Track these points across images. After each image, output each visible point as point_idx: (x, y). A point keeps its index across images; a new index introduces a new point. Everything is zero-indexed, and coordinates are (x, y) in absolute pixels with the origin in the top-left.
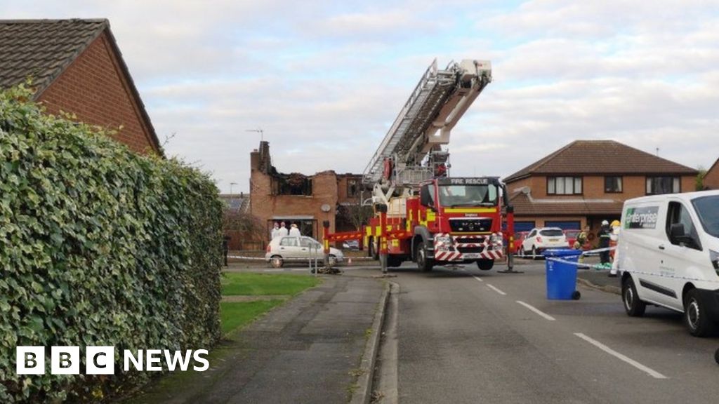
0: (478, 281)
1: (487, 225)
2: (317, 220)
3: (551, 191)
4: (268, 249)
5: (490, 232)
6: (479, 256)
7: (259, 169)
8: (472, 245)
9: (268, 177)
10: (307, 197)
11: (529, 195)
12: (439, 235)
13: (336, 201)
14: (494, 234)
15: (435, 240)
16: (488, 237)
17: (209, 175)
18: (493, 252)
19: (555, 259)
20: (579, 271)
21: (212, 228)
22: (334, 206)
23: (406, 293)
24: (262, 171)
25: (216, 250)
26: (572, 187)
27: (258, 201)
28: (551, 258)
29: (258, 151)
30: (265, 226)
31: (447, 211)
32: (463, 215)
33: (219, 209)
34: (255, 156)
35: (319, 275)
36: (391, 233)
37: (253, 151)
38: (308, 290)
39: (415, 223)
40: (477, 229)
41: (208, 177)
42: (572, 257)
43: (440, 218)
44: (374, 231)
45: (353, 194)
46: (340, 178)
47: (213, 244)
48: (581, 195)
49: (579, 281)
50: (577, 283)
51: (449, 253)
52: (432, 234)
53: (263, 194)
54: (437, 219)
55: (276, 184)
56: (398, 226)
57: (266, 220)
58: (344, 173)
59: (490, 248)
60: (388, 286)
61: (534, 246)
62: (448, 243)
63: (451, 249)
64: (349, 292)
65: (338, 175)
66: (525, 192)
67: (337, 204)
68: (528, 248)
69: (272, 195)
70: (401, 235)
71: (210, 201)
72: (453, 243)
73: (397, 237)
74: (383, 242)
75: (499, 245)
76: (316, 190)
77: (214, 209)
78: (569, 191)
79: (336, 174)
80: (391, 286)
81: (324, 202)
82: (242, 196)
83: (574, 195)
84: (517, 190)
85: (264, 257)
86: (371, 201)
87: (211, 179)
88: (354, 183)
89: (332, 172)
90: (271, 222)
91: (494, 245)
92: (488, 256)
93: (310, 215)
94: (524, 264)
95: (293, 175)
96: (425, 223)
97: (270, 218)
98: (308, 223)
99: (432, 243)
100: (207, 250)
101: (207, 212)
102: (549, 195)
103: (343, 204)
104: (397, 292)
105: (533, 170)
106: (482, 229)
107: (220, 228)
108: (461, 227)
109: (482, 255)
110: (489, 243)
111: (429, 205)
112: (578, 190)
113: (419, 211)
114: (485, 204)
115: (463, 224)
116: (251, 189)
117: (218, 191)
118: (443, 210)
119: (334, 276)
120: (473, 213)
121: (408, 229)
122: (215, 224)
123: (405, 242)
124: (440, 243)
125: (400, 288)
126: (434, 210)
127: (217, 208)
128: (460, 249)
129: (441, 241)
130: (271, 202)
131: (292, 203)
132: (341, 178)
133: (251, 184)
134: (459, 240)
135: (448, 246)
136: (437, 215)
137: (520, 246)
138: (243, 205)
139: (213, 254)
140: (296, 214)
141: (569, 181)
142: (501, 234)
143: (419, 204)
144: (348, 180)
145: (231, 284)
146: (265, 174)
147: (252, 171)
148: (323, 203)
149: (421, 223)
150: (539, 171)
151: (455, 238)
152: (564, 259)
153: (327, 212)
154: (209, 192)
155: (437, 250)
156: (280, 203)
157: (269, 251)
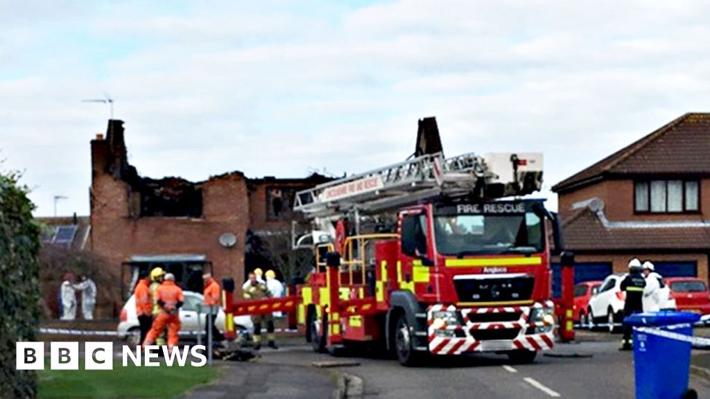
0: (508, 372)
1: (525, 288)
2: (211, 263)
3: (641, 206)
4: (121, 316)
5: (530, 301)
6: (510, 345)
7: (107, 171)
8: (496, 324)
9: (123, 184)
10: (194, 220)
11: (600, 213)
12: (437, 308)
13: (245, 229)
14: (537, 305)
15: (430, 317)
16: (526, 310)
17: (15, 178)
18: (536, 337)
19: (649, 330)
20: (694, 352)
21: (21, 273)
22: (243, 236)
23: (376, 394)
24: (111, 174)
25: (29, 313)
26: (680, 198)
27: (104, 229)
28: (641, 329)
29: (105, 137)
30: (118, 274)
31: (451, 263)
32: (480, 270)
33: (34, 239)
34: (98, 147)
35: (216, 362)
36: (348, 304)
37: (94, 138)
38: (196, 390)
39: (392, 286)
40: (506, 296)
41: (14, 182)
42: (681, 326)
43: (437, 276)
44: (316, 297)
45: (277, 215)
46: (253, 184)
47: (24, 304)
48: (697, 213)
49: (695, 372)
50: (691, 375)
51: (455, 340)
52: (424, 306)
53: (113, 215)
54: (432, 279)
55: (137, 198)
56: (361, 291)
57: (119, 264)
58: (261, 176)
59: (531, 330)
60: (342, 383)
61: (610, 309)
62: (453, 323)
63: (460, 333)
64: (270, 392)
65: (251, 180)
66: (594, 209)
67: (249, 232)
68: (600, 312)
69: (129, 218)
70: (366, 307)
71: (19, 225)
72: (462, 321)
73: (358, 312)
74: (334, 322)
75: (547, 324)
76: (210, 207)
77: (26, 239)
78: (675, 206)
79: (246, 178)
80: (347, 382)
81: (225, 229)
82: (75, 220)
83: (685, 213)
84: (579, 205)
85: (115, 329)
86: (310, 241)
87: (19, 184)
88: (279, 195)
89: (239, 175)
90: (127, 267)
91: (538, 324)
92: (528, 346)
93: (200, 253)
94: (593, 340)
95: (169, 182)
96: (411, 286)
97: (128, 260)
98: (196, 268)
99: (424, 324)
100: (13, 314)
101: (12, 245)
102: (638, 215)
103: (260, 233)
104: (359, 393)
105: (608, 167)
106: (515, 295)
107: (36, 274)
108: (478, 292)
109: (517, 343)
110: (528, 320)
111: (417, 252)
112: (692, 204)
113: (399, 264)
114: (519, 249)
115: (481, 287)
116: (92, 206)
117: (33, 207)
118: (442, 262)
119: (244, 363)
120: (499, 267)
121: (380, 297)
122: (27, 267)
123: (374, 319)
124: (438, 323)
125: (364, 385)
126: (427, 262)
127: (29, 236)
128: (475, 332)
129: (440, 318)
130: (129, 231)
131: (167, 232)
132: (254, 186)
133: (92, 195)
134: (474, 317)
135: (454, 327)
136: (432, 272)
137: (586, 309)
138: (78, 236)
139: (23, 322)
140: (173, 252)
141: (675, 190)
142: (550, 304)
143: (400, 250)
144: (267, 189)
145: (56, 379)
146: (115, 180)
147: (94, 174)
148: (222, 232)
149: (404, 285)
150: (620, 169)
151: (465, 312)
152: (666, 329)
153: (229, 248)
154: (15, 209)
155: (433, 337)
156: (145, 229)
157: (125, 319)
